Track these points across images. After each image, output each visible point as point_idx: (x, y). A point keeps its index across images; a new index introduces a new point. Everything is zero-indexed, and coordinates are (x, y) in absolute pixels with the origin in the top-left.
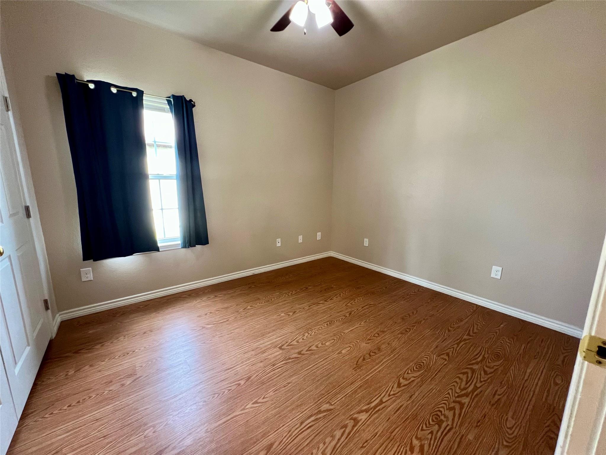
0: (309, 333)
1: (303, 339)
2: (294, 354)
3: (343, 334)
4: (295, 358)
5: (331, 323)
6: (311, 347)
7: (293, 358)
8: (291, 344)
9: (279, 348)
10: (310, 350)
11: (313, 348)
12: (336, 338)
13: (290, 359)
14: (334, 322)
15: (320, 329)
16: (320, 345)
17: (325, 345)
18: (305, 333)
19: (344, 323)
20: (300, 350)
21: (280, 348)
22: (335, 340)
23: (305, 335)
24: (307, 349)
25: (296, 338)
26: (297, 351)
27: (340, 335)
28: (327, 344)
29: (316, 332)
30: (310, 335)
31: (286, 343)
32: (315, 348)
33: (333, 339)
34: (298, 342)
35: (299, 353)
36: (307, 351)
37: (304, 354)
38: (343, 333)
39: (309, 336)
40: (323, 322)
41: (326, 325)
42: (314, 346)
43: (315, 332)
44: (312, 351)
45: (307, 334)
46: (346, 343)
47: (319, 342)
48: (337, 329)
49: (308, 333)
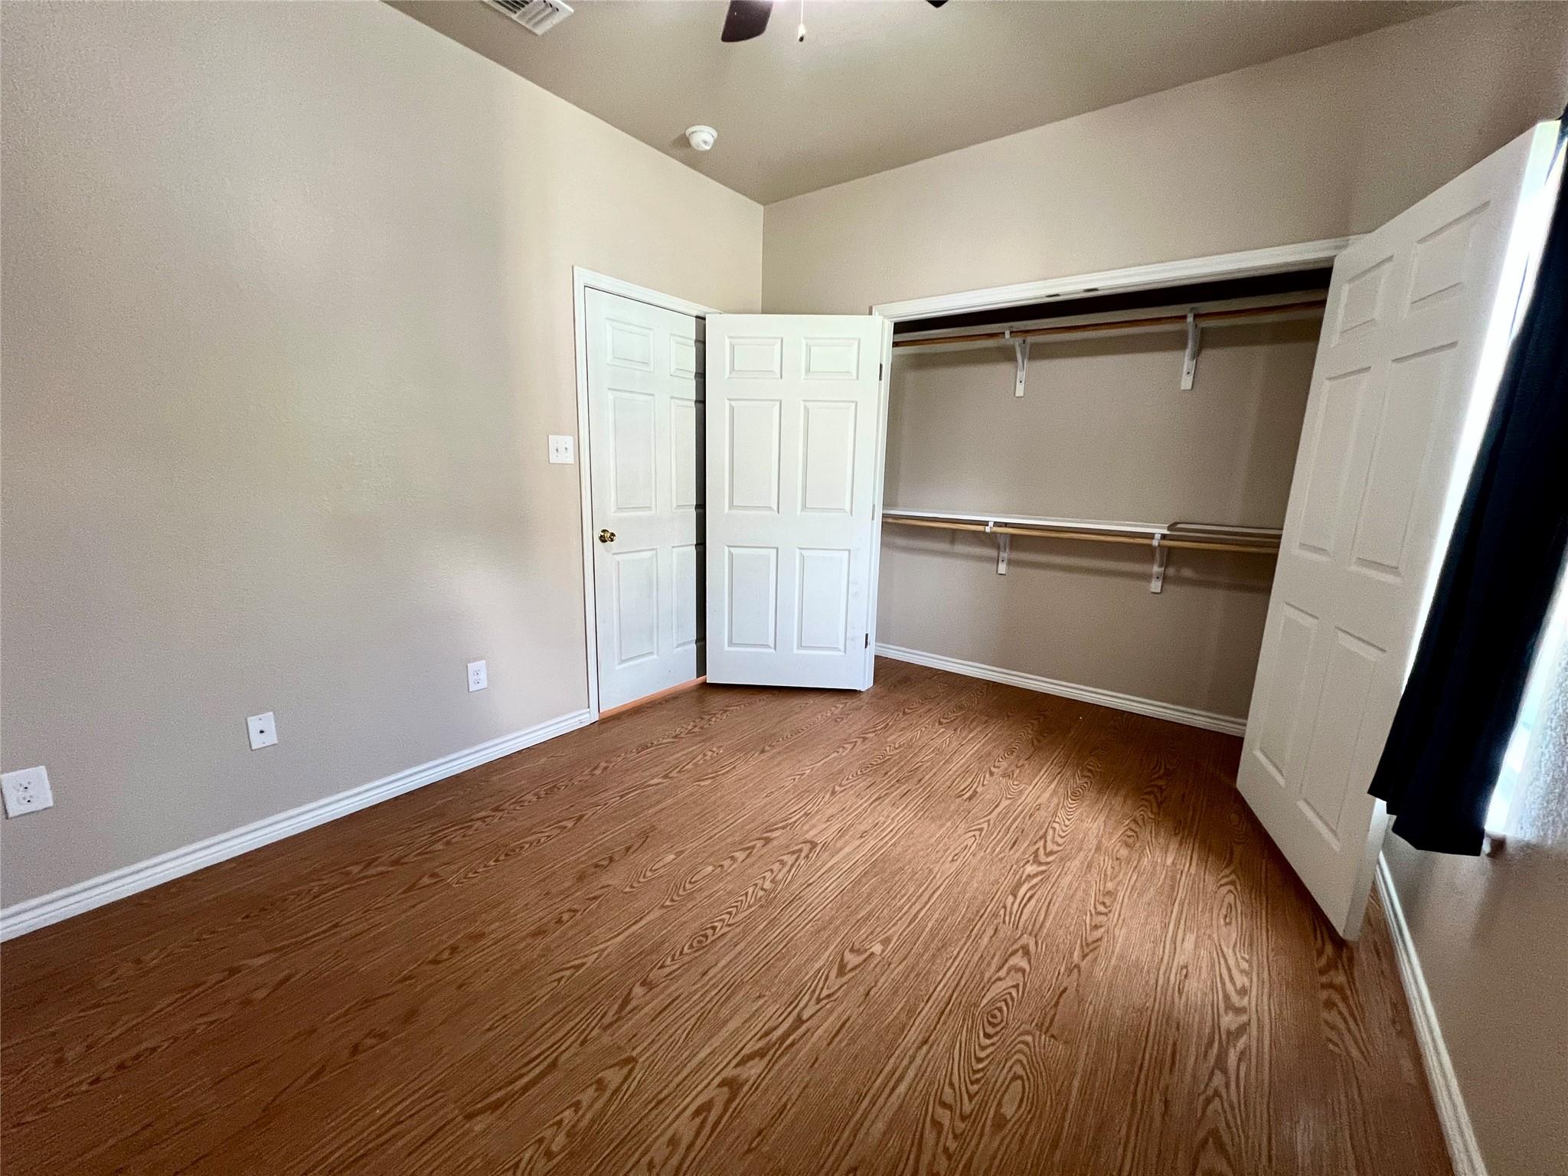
0: (762, 889)
1: (772, 871)
2: (778, 837)
3: (668, 903)
4: (772, 831)
5: (702, 942)
6: (747, 857)
7: (776, 829)
8: (796, 856)
9: (817, 844)
10: (748, 848)
11: (740, 856)
12: (688, 886)
13: (783, 828)
14: (691, 946)
15: (734, 910)
16: (726, 863)
17: (714, 866)
18: (774, 890)
19: (657, 947)
20: (770, 846)
21: (814, 845)
22: (690, 882)
23: (771, 881)
24: (755, 851)
25: (790, 871)
26: (775, 843)
27: (676, 898)
28: (710, 868)
29: (744, 898)
30: (756, 885)
31: (807, 856)
32: (736, 854)
33: (694, 883)
34: (783, 863)
35: (768, 841)
36: (753, 847)
37: (759, 839)
38: (668, 906)
39: (760, 882)
40: (729, 936)
41: (718, 925)
42: (740, 860)
43: (746, 894)
44: (741, 847)
45: (768, 885)
46: (661, 877)
47: (729, 871)
48: (683, 919)
49: (765, 890)
